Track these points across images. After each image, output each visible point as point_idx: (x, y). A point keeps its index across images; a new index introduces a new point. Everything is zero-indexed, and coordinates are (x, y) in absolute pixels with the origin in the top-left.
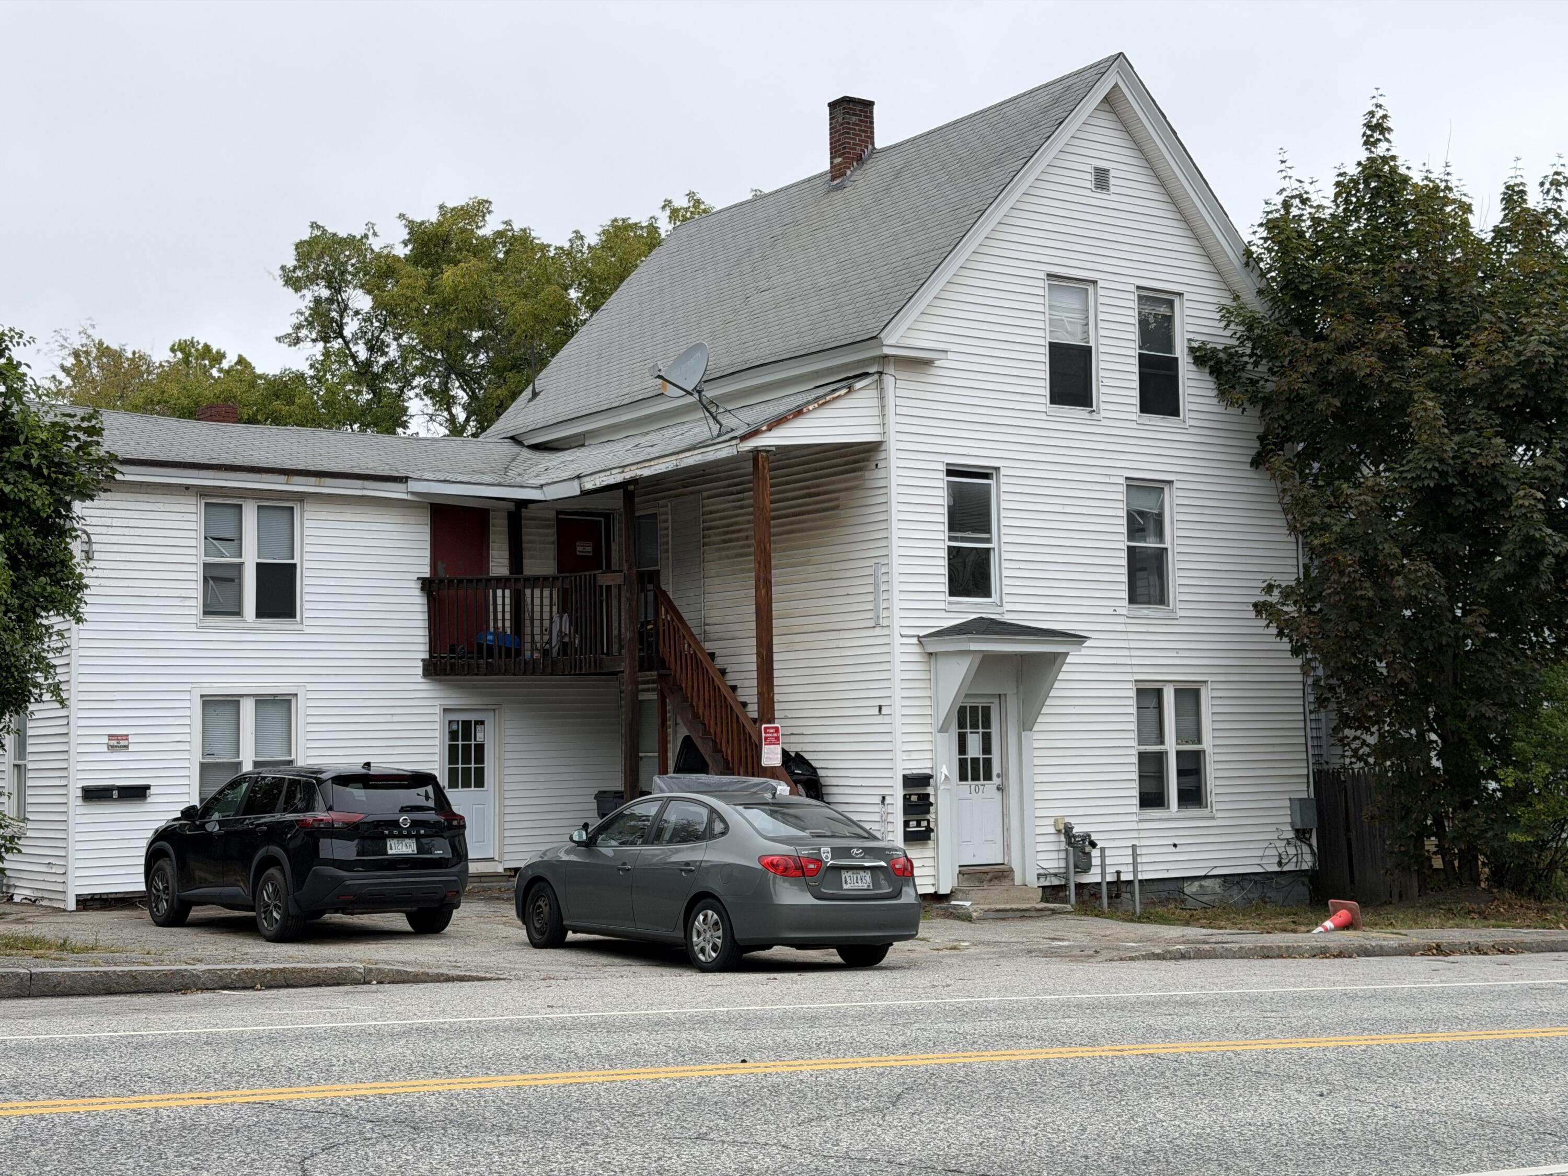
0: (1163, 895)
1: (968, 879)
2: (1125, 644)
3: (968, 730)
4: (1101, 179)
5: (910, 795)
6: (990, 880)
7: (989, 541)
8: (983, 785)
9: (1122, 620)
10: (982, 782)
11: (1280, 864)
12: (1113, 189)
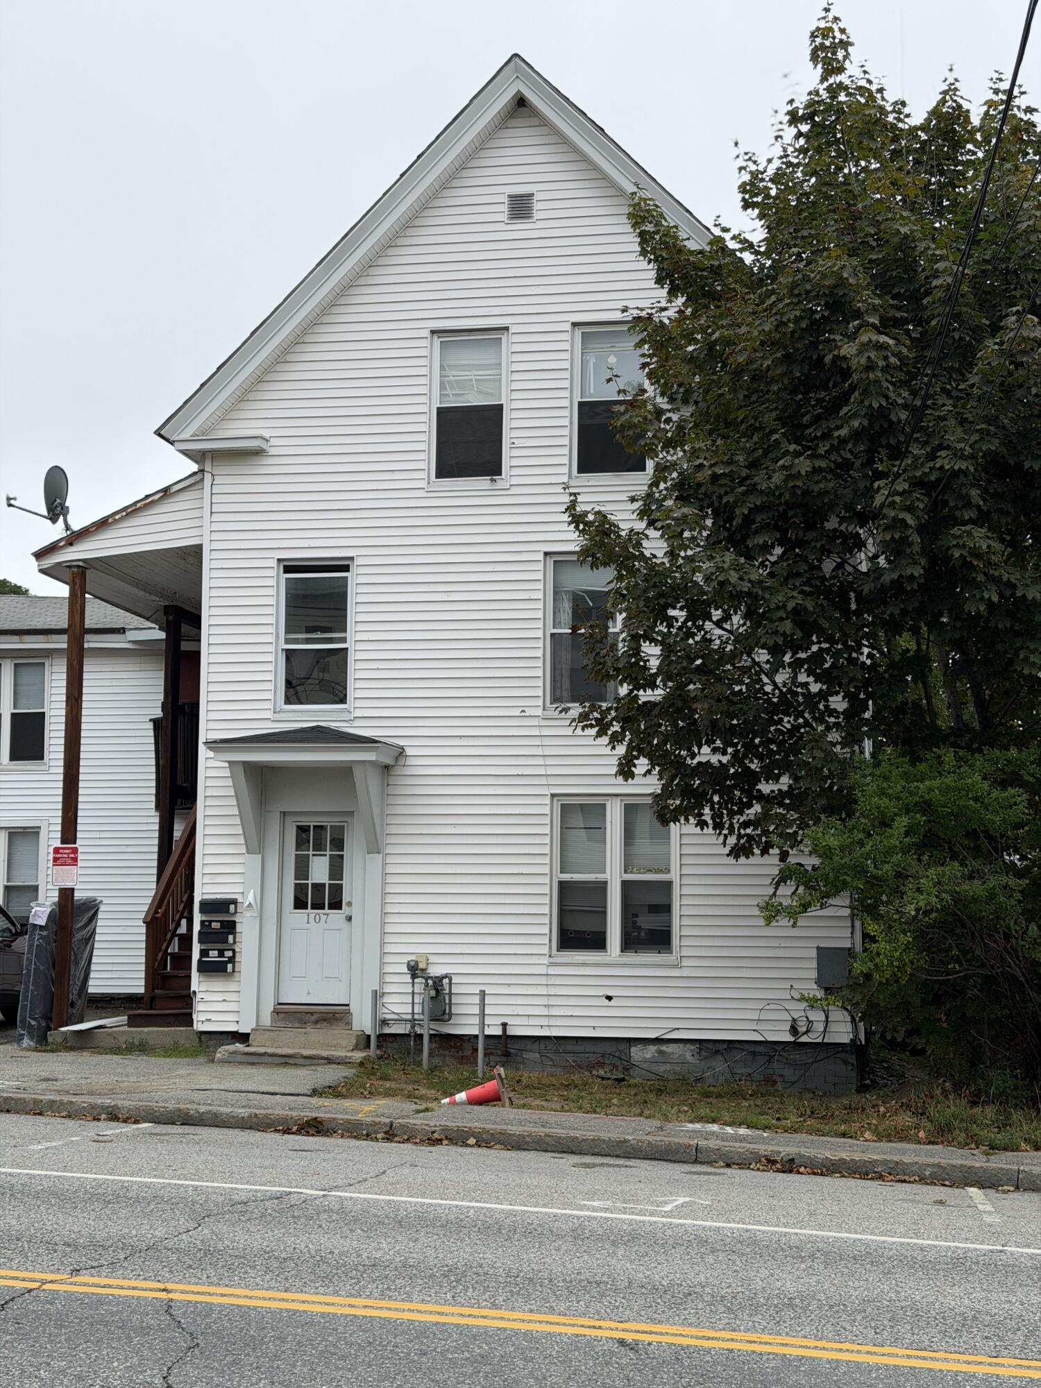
0: (593, 1058)
1: (283, 1019)
2: (539, 751)
3: (311, 852)
4: (520, 207)
5: (210, 922)
6: (316, 1022)
7: (344, 640)
8: (328, 915)
9: (535, 722)
10: (326, 911)
11: (794, 1030)
12: (537, 215)
